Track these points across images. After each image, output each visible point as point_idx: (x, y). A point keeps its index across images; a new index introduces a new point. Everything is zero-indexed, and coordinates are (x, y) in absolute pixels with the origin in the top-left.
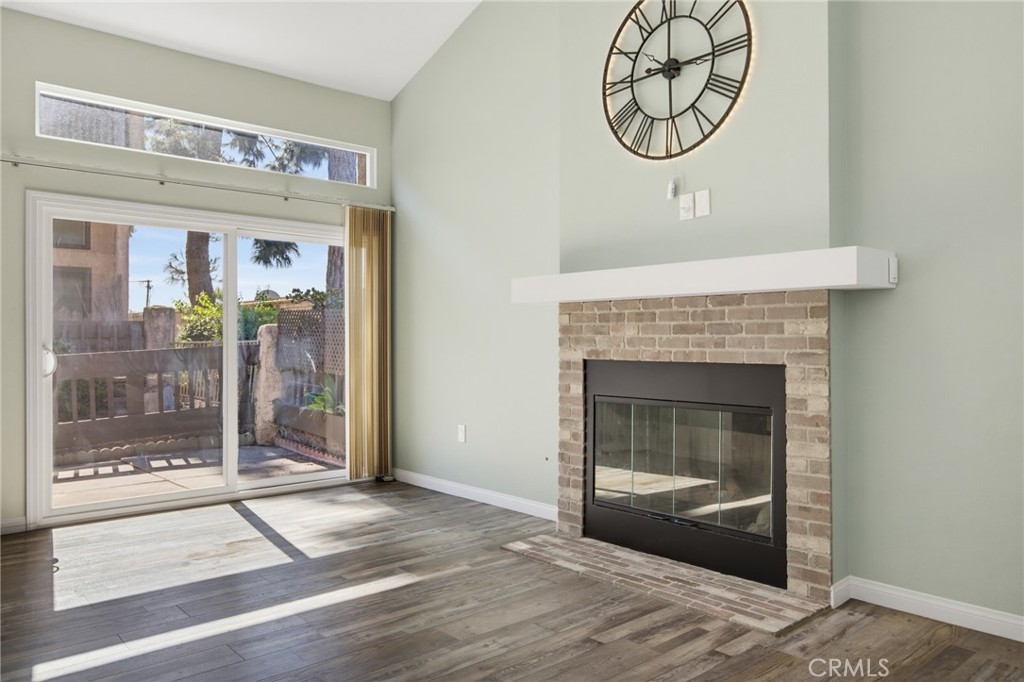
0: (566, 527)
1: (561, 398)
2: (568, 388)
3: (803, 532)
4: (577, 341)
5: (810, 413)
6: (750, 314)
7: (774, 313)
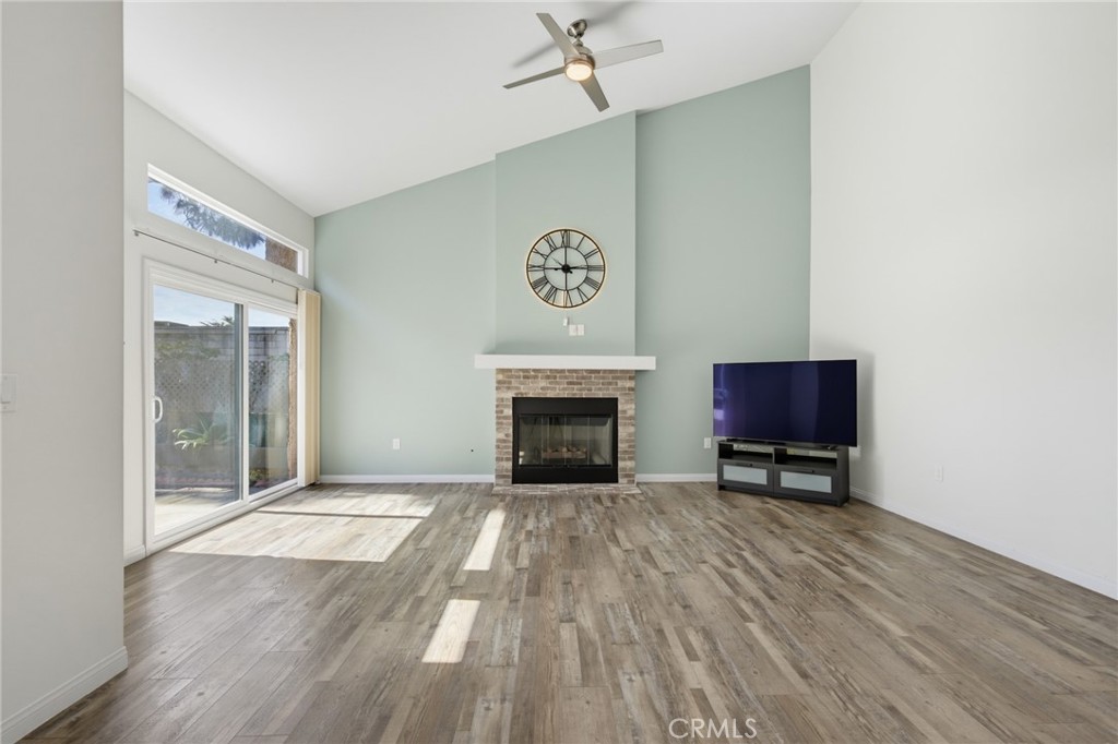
0: (501, 481)
1: (498, 418)
2: (502, 412)
3: (624, 460)
4: (509, 388)
5: (628, 415)
6: (603, 378)
7: (613, 378)
